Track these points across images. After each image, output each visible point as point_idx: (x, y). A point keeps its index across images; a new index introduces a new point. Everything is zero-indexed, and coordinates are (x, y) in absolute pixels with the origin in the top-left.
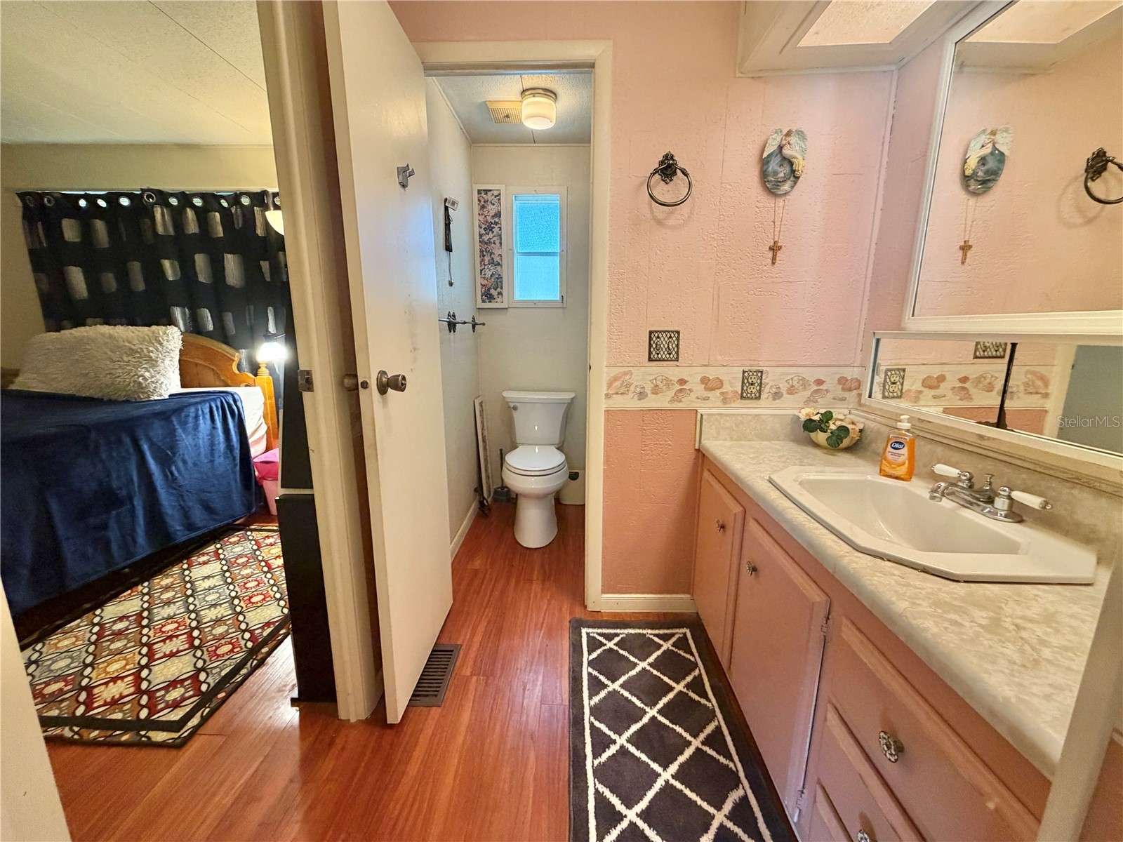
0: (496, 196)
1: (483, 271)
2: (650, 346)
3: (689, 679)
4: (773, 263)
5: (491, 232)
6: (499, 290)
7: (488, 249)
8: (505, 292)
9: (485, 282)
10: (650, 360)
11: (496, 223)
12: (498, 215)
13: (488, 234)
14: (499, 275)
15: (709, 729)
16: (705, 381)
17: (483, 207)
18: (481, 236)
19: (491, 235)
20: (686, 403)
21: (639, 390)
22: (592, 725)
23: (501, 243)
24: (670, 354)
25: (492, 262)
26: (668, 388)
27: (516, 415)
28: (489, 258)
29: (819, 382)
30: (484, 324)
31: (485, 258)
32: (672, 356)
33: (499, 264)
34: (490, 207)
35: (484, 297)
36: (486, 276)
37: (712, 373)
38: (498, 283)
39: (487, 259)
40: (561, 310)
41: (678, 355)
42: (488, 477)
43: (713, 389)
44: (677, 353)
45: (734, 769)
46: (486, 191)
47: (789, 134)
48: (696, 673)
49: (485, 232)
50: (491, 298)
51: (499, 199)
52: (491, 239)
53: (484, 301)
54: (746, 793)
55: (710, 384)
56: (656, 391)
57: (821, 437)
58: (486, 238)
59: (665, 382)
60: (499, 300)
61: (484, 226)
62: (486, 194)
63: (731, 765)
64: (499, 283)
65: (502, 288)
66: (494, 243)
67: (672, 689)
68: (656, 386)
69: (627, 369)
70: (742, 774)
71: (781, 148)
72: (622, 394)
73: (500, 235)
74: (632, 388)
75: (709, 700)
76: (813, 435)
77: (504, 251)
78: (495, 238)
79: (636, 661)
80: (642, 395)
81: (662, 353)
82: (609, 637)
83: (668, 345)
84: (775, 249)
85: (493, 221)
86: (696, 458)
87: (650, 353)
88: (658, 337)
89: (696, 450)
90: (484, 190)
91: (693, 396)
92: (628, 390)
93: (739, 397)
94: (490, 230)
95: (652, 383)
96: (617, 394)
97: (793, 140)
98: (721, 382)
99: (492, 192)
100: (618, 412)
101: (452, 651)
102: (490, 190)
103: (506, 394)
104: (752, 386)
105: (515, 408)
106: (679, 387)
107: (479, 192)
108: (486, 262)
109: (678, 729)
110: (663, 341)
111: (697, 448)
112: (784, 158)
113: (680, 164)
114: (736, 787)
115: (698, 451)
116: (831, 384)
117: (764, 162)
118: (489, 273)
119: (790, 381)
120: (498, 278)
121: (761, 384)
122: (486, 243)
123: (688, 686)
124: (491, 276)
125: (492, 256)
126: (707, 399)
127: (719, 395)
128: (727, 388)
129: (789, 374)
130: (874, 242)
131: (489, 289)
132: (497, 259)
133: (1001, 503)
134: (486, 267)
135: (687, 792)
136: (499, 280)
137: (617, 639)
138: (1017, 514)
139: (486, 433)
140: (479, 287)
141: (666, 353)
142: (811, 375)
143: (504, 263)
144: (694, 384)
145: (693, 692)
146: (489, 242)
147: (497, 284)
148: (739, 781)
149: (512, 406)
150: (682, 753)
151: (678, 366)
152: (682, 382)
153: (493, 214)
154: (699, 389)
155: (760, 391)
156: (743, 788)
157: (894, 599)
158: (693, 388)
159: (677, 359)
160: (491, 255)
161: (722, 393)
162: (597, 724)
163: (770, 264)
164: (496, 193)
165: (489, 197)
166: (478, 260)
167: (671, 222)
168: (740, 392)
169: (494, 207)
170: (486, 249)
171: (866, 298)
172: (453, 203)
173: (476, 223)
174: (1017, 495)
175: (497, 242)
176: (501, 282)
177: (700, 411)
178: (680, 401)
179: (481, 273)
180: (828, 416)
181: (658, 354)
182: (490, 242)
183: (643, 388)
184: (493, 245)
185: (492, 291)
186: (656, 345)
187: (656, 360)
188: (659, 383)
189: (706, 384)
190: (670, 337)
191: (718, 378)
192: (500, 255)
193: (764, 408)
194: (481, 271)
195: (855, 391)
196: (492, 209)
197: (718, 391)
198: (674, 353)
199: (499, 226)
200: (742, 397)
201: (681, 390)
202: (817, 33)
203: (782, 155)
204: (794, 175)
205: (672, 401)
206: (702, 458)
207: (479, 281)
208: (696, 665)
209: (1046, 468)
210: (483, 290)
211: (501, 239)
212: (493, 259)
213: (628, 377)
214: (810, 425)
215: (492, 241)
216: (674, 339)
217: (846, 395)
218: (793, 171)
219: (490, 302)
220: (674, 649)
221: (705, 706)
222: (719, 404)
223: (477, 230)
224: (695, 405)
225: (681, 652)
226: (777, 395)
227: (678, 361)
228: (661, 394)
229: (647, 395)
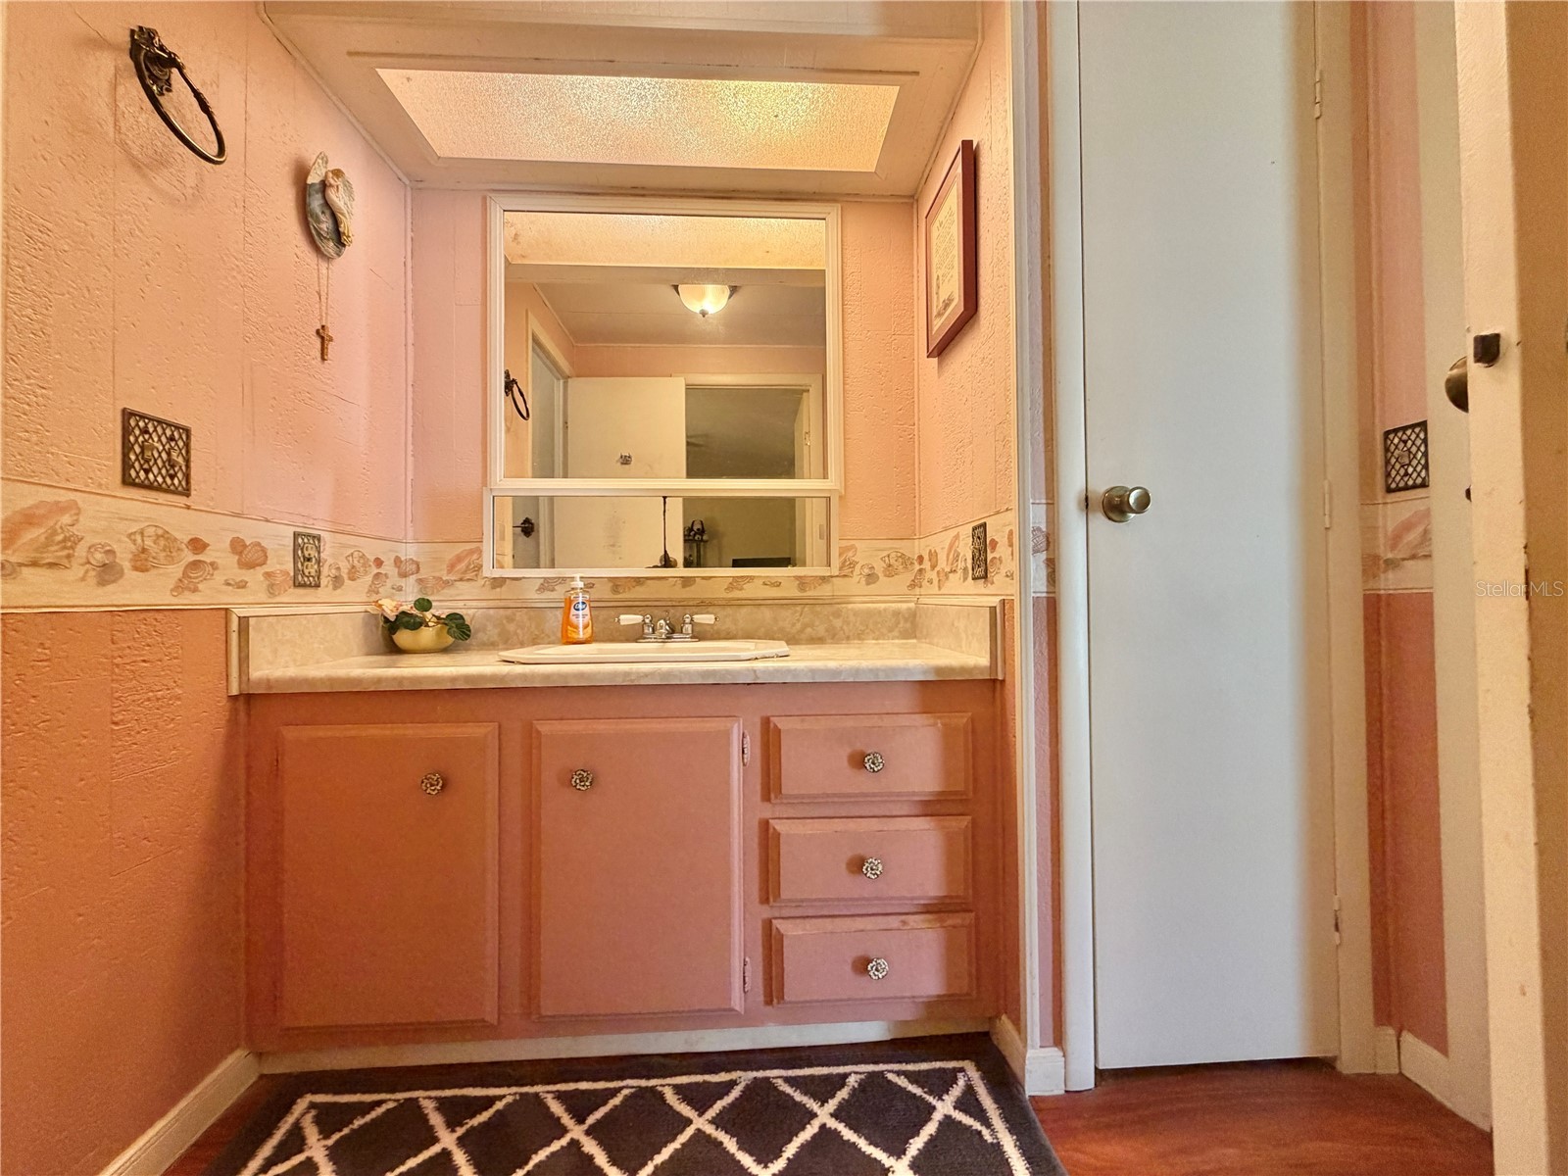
2: (127, 448)
3: (436, 1120)
4: (323, 359)
10: (128, 481)
15: (556, 1108)
16: (238, 546)
20: (209, 594)
21: (99, 557)
24: (172, 477)
26: (171, 560)
29: (379, 562)
32: (176, 481)
37: (249, 532)
41: (188, 482)
43: (250, 566)
44: (187, 477)
45: (633, 1090)
47: (338, 175)
54: (669, 1085)
55: (250, 556)
56: (142, 562)
57: (425, 637)
59: (162, 542)
63: (625, 1092)
67: (446, 1154)
68: (144, 550)
69: (64, 497)
70: (643, 1083)
71: (324, 186)
72: (51, 565)
74: (81, 551)
75: (501, 1098)
80: (107, 572)
81: (155, 470)
83: (169, 454)
84: (322, 336)
86: (232, 717)
87: (126, 465)
88: (145, 431)
89: (231, 697)
91: (219, 578)
92: (68, 557)
93: (291, 582)
95: (134, 541)
96: (34, 564)
97: (343, 187)
98: (264, 551)
100: (39, 620)
104: (307, 564)
106: (192, 558)
109: (542, 1155)
110: (156, 444)
111: (235, 691)
112: (328, 207)
114: (661, 1096)
115: (239, 697)
116: (388, 568)
117: (303, 190)
119: (350, 559)
121: (318, 562)
123: (451, 1125)
126: (243, 585)
127: (262, 579)
128: (272, 564)
129: (350, 546)
133: (688, 628)
135: (659, 1159)
138: (699, 635)
141: (164, 471)
142: (371, 550)
144: (218, 552)
145: (473, 1116)
148: (652, 1089)
150: (590, 1158)
151: (188, 507)
152: (198, 545)
154: (228, 562)
155: (319, 573)
156: (663, 1086)
158: (219, 561)
159: (187, 493)
161: (268, 575)
163: (319, 359)
168: (292, 574)
171: (410, 453)
174: (698, 618)
177: (236, 611)
178: (195, 590)
180: (424, 605)
181: (147, 472)
183: (111, 552)
186: (142, 448)
187: (142, 486)
188: (149, 542)
189: (240, 553)
190: (171, 439)
191: (259, 544)
193: (326, 603)
195: (414, 576)
197: (260, 571)
198: (180, 475)
200: (298, 585)
201: (195, 565)
203: (324, 197)
204: (339, 237)
205: (179, 588)
208: (411, 1101)
213: (66, 519)
216: (181, 444)
217: (402, 582)
218: (338, 232)
221: (508, 1105)
222: (263, 596)
224: (226, 598)
226: (337, 581)
227: (188, 496)
228: (153, 572)
229: (121, 573)
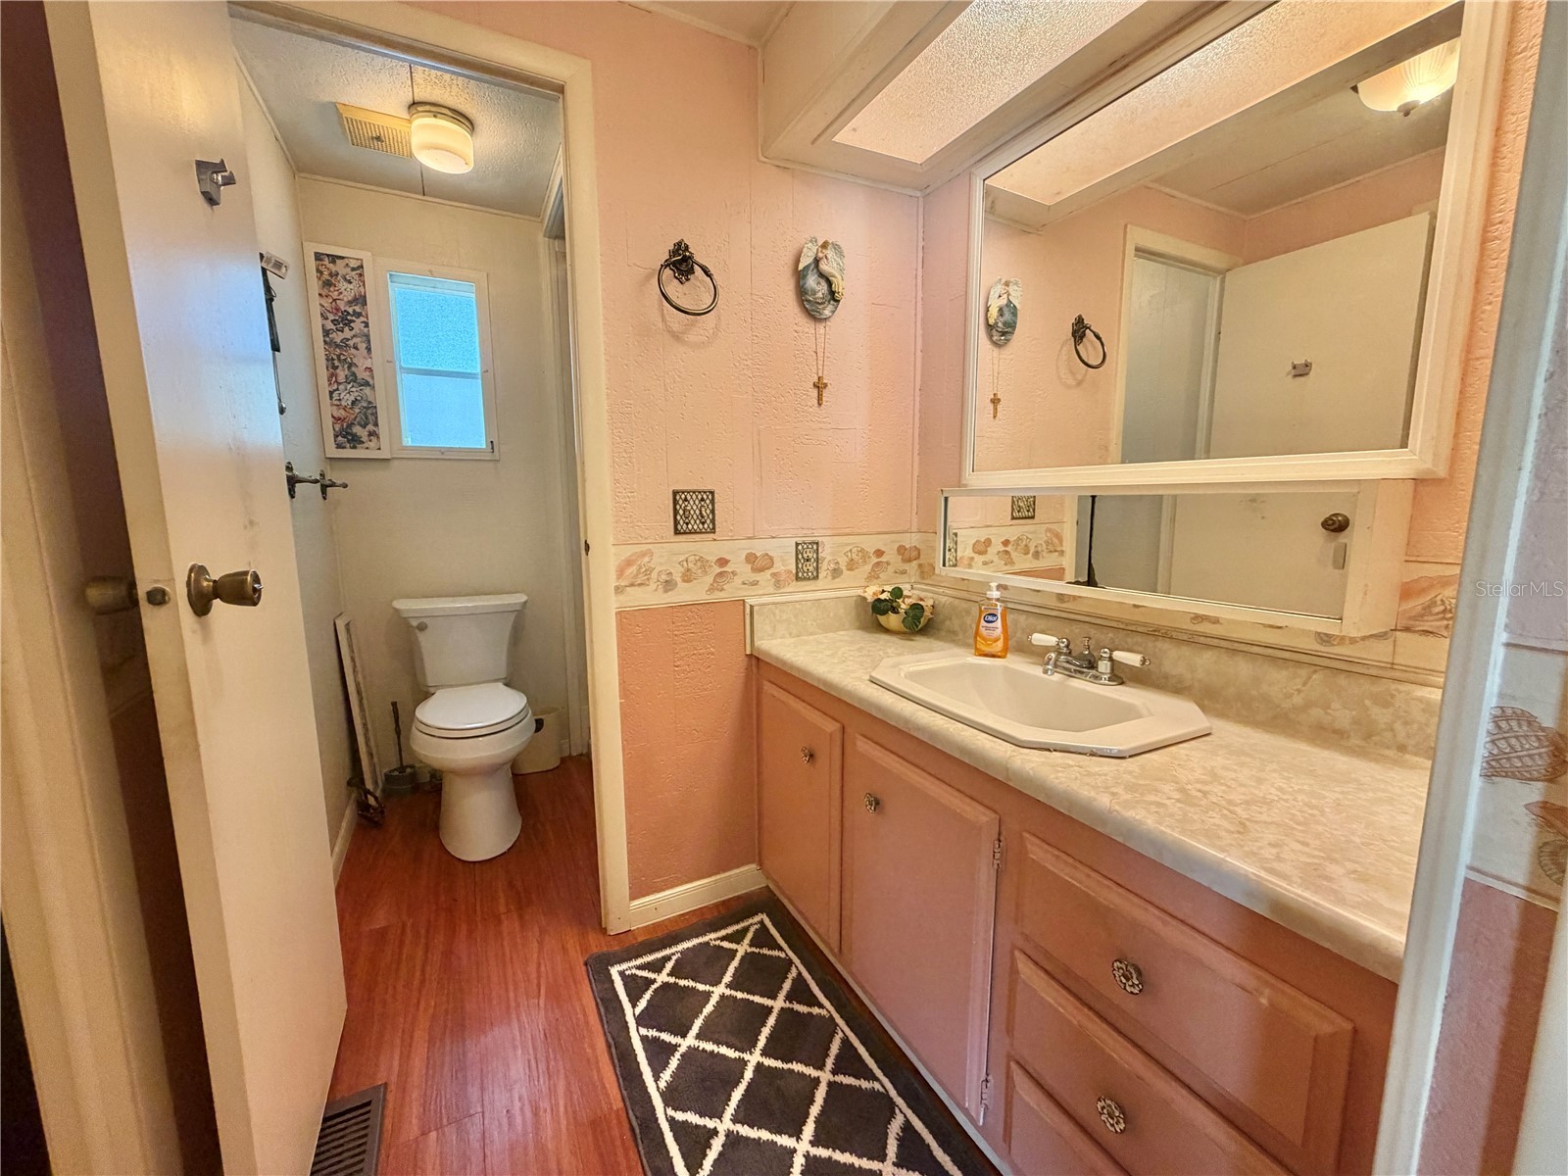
0: (353, 269)
1: (335, 395)
2: (676, 512)
3: (787, 985)
4: (820, 405)
5: (346, 329)
6: (370, 427)
7: (342, 357)
8: (383, 430)
9: (342, 413)
10: (677, 532)
11: (359, 315)
12: (361, 300)
13: (342, 332)
14: (370, 403)
15: (835, 1048)
16: (751, 558)
17: (327, 284)
18: (326, 333)
19: (347, 333)
20: (729, 592)
21: (664, 577)
22: (672, 1121)
23: (369, 349)
24: (703, 523)
25: (353, 378)
26: (705, 573)
27: (422, 638)
28: (347, 372)
29: (879, 553)
30: (345, 486)
31: (338, 371)
32: (706, 526)
33: (367, 384)
34: (343, 285)
35: (340, 438)
36: (344, 403)
37: (759, 547)
38: (369, 415)
39: (342, 374)
40: (491, 464)
41: (714, 524)
42: (371, 755)
43: (761, 570)
44: (713, 521)
45: (881, 1090)
46: (334, 258)
47: (825, 245)
48: (793, 973)
49: (334, 327)
50: (355, 441)
51: (360, 275)
52: (348, 340)
53: (339, 446)
54: (905, 1116)
55: (759, 563)
56: (688, 577)
57: (893, 620)
58: (338, 337)
59: (699, 564)
60: (372, 445)
61: (331, 317)
62: (334, 262)
63: (877, 1086)
64: (370, 417)
65: (376, 424)
66: (356, 348)
67: (770, 1010)
68: (688, 570)
69: (645, 548)
70: (893, 1093)
71: (817, 261)
72: (640, 585)
73: (367, 337)
74: (654, 575)
75: (821, 1006)
76: (882, 619)
77: (376, 361)
78: (355, 340)
79: (707, 988)
80: (669, 585)
81: (692, 522)
82: (657, 967)
83: (700, 511)
84: (820, 386)
85: (350, 310)
86: (748, 669)
87: (676, 523)
88: (686, 500)
89: (747, 655)
90: (328, 255)
91: (738, 580)
92: (648, 579)
93: (794, 578)
94: (346, 325)
95: (682, 566)
96: (632, 585)
97: (830, 253)
98: (771, 559)
99: (346, 261)
100: (636, 613)
101: (368, 1104)
102: (342, 258)
103: (400, 604)
104: (807, 563)
105: (422, 628)
106: (718, 570)
107: (318, 256)
108: (341, 378)
109: (797, 1067)
110: (693, 506)
111: (748, 653)
112: (822, 275)
113: (697, 258)
114: (892, 1115)
115: (750, 656)
116: (891, 556)
117: (800, 276)
118: (348, 400)
119: (849, 554)
120: (367, 408)
121: (817, 560)
122: (337, 346)
123: (789, 998)
124: (353, 403)
125: (353, 369)
126: (755, 583)
127: (770, 577)
128: (778, 567)
129: (847, 545)
130: (918, 387)
131: (350, 425)
132: (362, 375)
133: (1104, 667)
134: (341, 387)
135: (838, 1156)
136: (370, 411)
137: (669, 966)
138: (1120, 675)
139: (360, 678)
140: (328, 422)
141: (698, 522)
142: (871, 544)
143: (379, 381)
144: (739, 565)
145: (799, 1002)
146: (344, 345)
147: (367, 418)
148: (892, 1104)
149: (415, 623)
150: (812, 1101)
151: (715, 540)
152: (723, 562)
153: (350, 298)
154: (745, 571)
155: (817, 569)
156: (901, 1112)
157: (1092, 794)
158: (738, 570)
159: (713, 531)
160: (349, 368)
161: (774, 575)
162: (680, 1116)
163: (816, 405)
164: (354, 264)
165: (340, 265)
166: (323, 374)
167: (691, 337)
168: (794, 572)
169: (351, 286)
170: (339, 357)
171: (916, 452)
172: (278, 265)
173: (316, 311)
174: (1118, 655)
175: (362, 346)
176: (375, 414)
177: (749, 601)
178: (722, 590)
179: (331, 398)
180: (897, 593)
181: (687, 524)
182: (347, 346)
183: (670, 573)
184: (353, 351)
185: (357, 430)
186: (684, 511)
187: (685, 533)
188: (691, 565)
189: (753, 563)
190: (702, 500)
191: (767, 554)
192: (370, 369)
193: (823, 590)
194: (331, 393)
195: (915, 562)
196: (348, 291)
197: (768, 573)
198: (708, 521)
199: (362, 319)
200: (797, 578)
201: (721, 574)
202: (854, 130)
203: (818, 270)
204: (833, 296)
205: (711, 589)
206: (758, 663)
207: (328, 410)
208: (790, 962)
209: (1127, 624)
210: (337, 427)
211: (369, 341)
212: (354, 374)
213: (646, 559)
214: (881, 607)
215: (351, 343)
216: (708, 502)
217: (906, 566)
218: (832, 293)
219: (354, 447)
220: (754, 949)
221: (820, 1016)
222: (771, 589)
223: (317, 322)
224: (740, 594)
225: (765, 951)
226: (836, 573)
227: (714, 533)
228: (695, 581)
229: (676, 584)
